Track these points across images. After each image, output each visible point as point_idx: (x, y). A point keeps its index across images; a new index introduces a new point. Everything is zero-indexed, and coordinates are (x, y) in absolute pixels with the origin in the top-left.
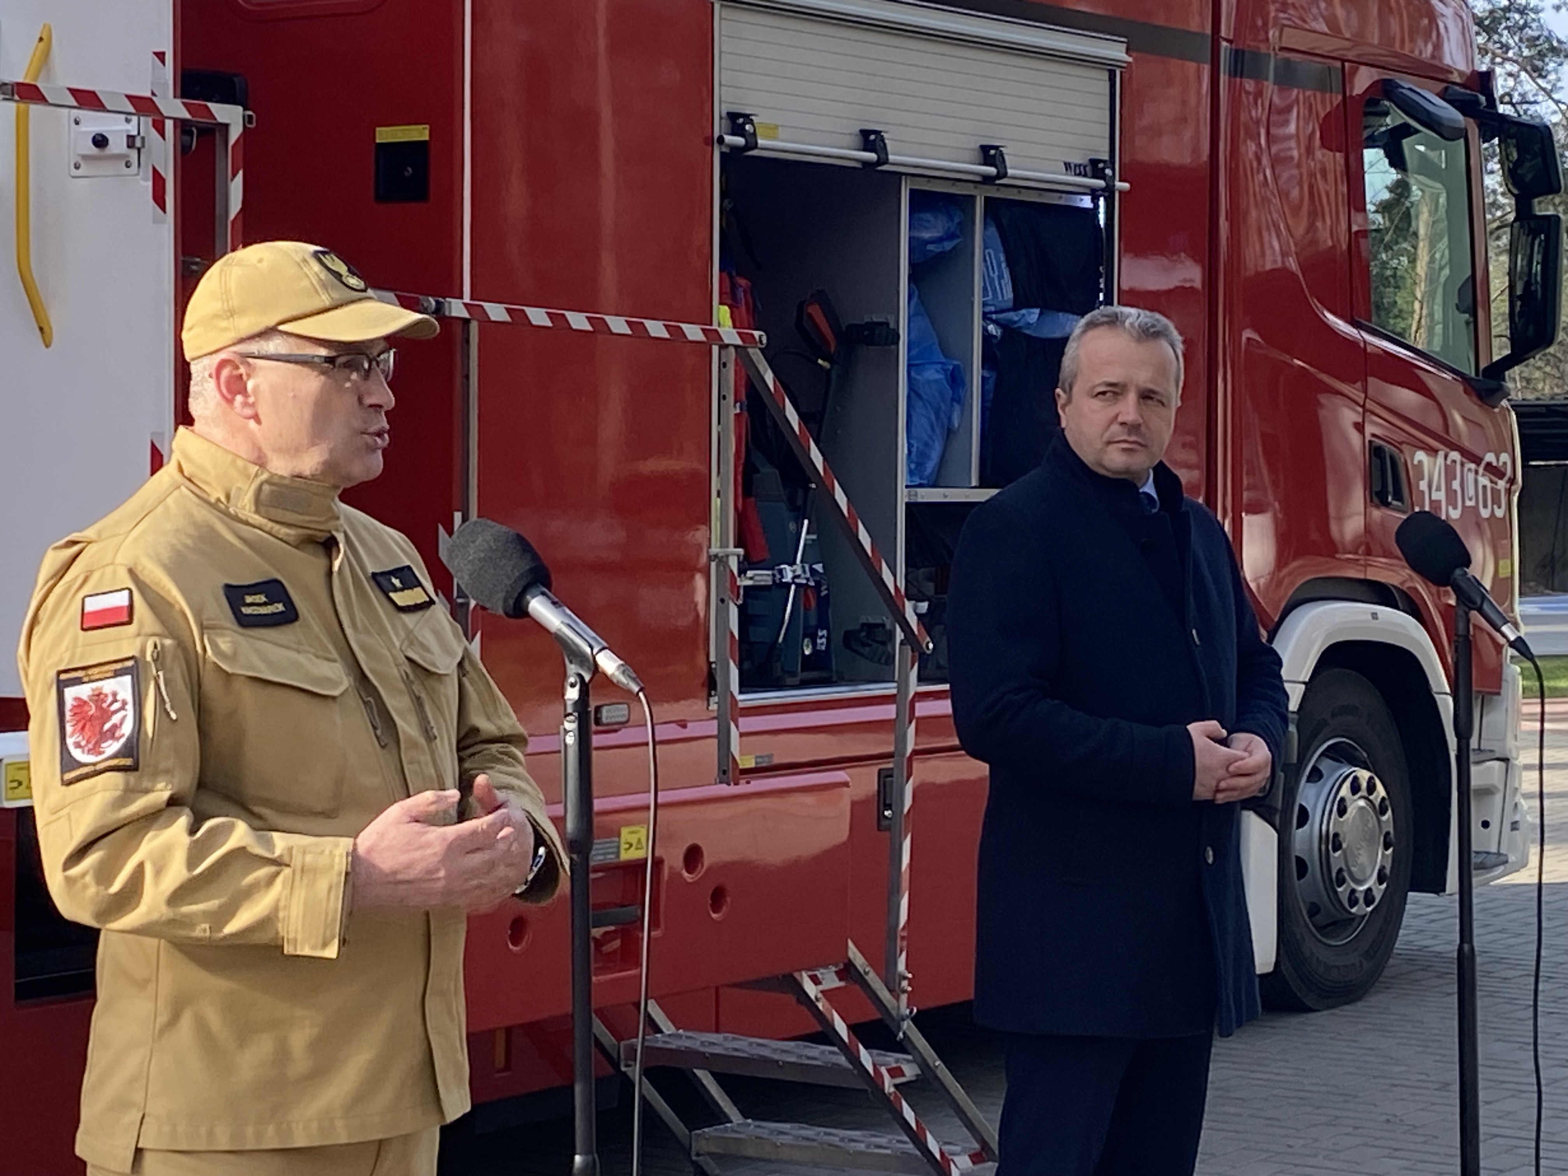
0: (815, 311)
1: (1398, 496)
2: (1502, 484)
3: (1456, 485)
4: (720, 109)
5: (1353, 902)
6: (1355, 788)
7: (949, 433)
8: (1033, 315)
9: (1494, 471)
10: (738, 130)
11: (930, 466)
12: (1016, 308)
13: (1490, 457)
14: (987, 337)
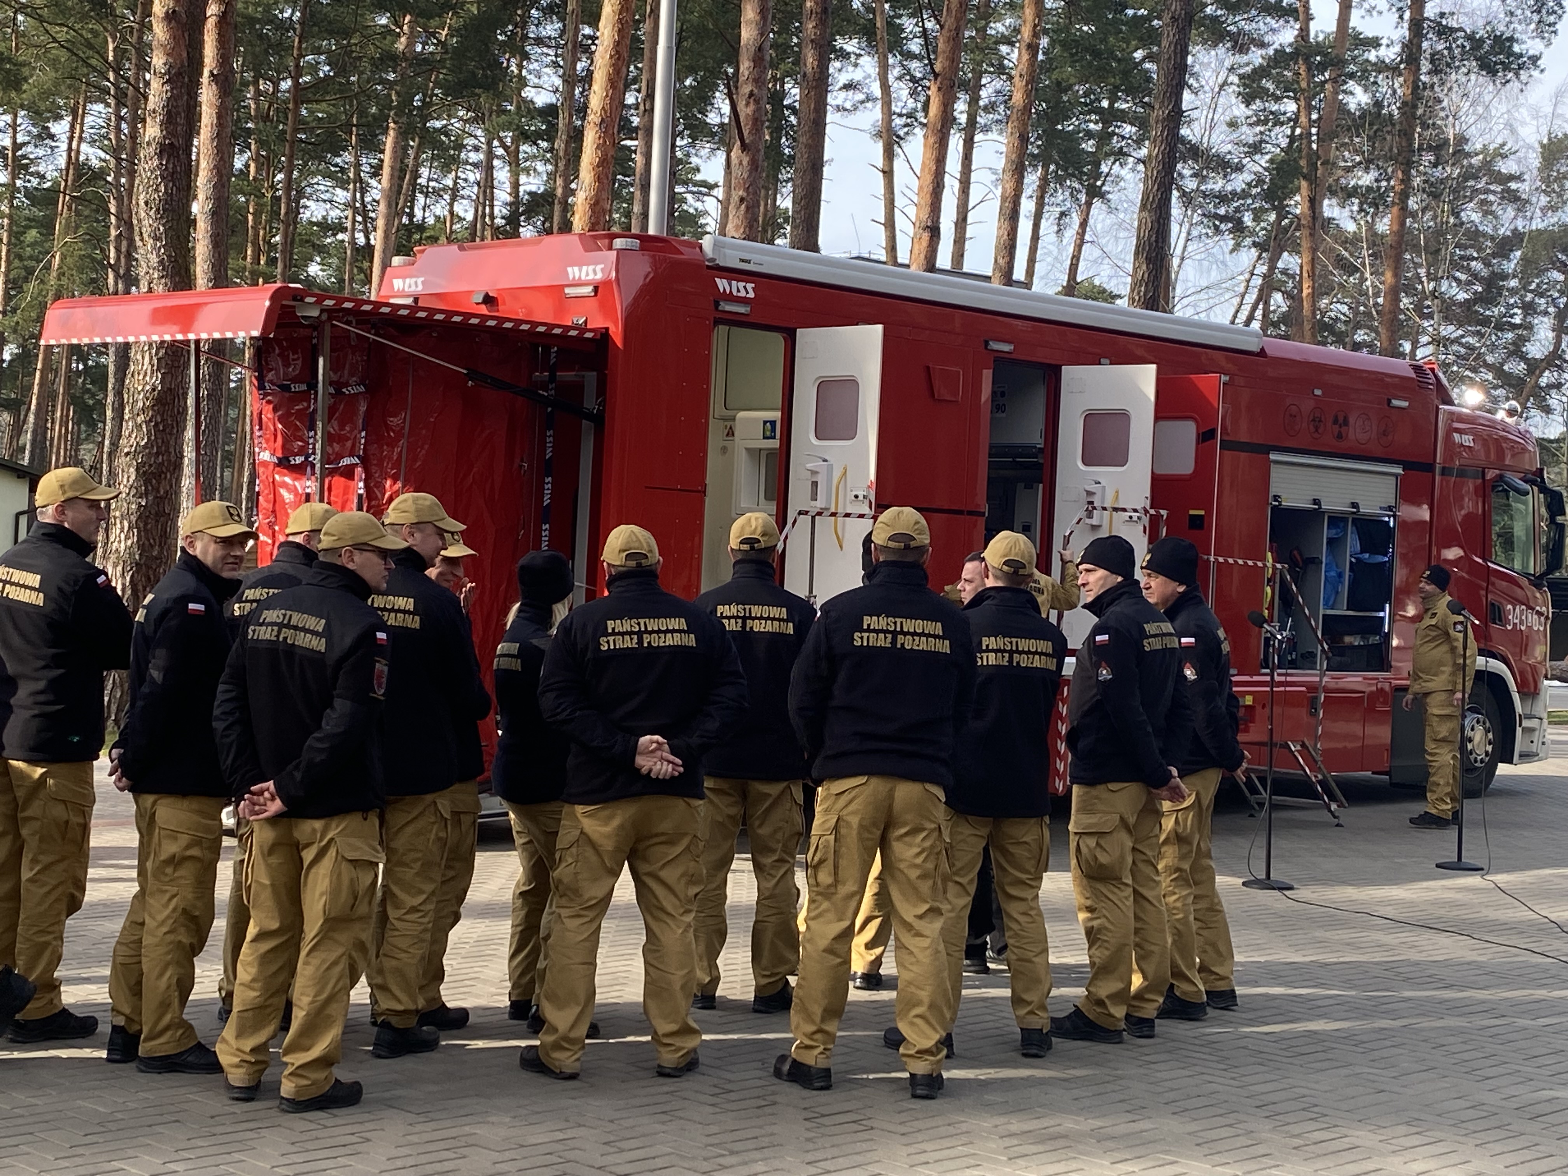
0: (1296, 552)
1: (1500, 620)
2: (1542, 619)
3: (1524, 617)
4: (1271, 494)
5: (1476, 761)
6: (1478, 722)
7: (1337, 593)
8: (1367, 555)
9: (1540, 614)
10: (1276, 500)
11: (1331, 603)
12: (1362, 552)
13: (1538, 608)
14: (1351, 562)
